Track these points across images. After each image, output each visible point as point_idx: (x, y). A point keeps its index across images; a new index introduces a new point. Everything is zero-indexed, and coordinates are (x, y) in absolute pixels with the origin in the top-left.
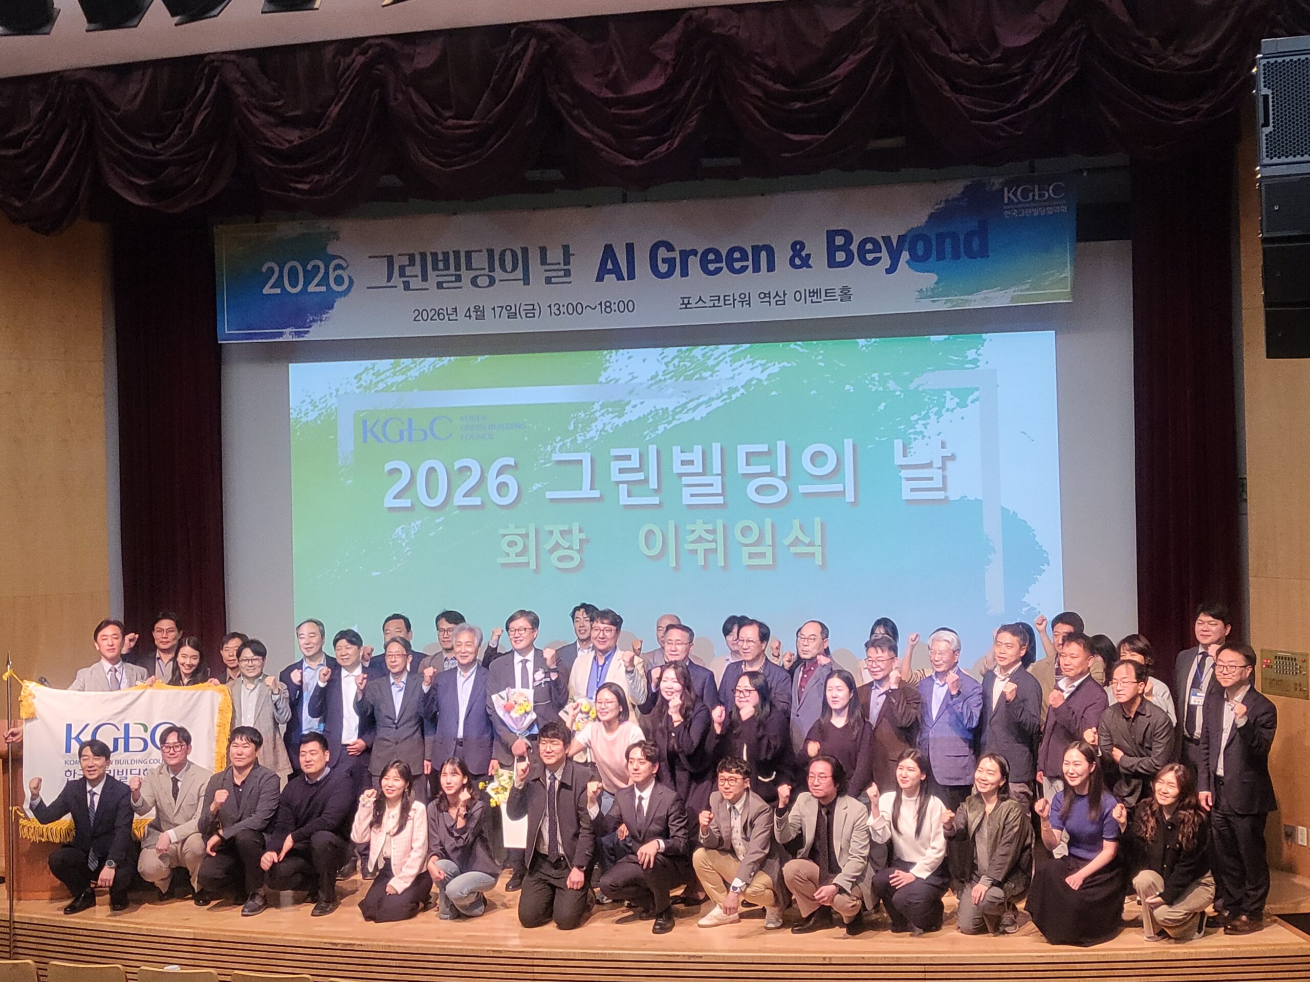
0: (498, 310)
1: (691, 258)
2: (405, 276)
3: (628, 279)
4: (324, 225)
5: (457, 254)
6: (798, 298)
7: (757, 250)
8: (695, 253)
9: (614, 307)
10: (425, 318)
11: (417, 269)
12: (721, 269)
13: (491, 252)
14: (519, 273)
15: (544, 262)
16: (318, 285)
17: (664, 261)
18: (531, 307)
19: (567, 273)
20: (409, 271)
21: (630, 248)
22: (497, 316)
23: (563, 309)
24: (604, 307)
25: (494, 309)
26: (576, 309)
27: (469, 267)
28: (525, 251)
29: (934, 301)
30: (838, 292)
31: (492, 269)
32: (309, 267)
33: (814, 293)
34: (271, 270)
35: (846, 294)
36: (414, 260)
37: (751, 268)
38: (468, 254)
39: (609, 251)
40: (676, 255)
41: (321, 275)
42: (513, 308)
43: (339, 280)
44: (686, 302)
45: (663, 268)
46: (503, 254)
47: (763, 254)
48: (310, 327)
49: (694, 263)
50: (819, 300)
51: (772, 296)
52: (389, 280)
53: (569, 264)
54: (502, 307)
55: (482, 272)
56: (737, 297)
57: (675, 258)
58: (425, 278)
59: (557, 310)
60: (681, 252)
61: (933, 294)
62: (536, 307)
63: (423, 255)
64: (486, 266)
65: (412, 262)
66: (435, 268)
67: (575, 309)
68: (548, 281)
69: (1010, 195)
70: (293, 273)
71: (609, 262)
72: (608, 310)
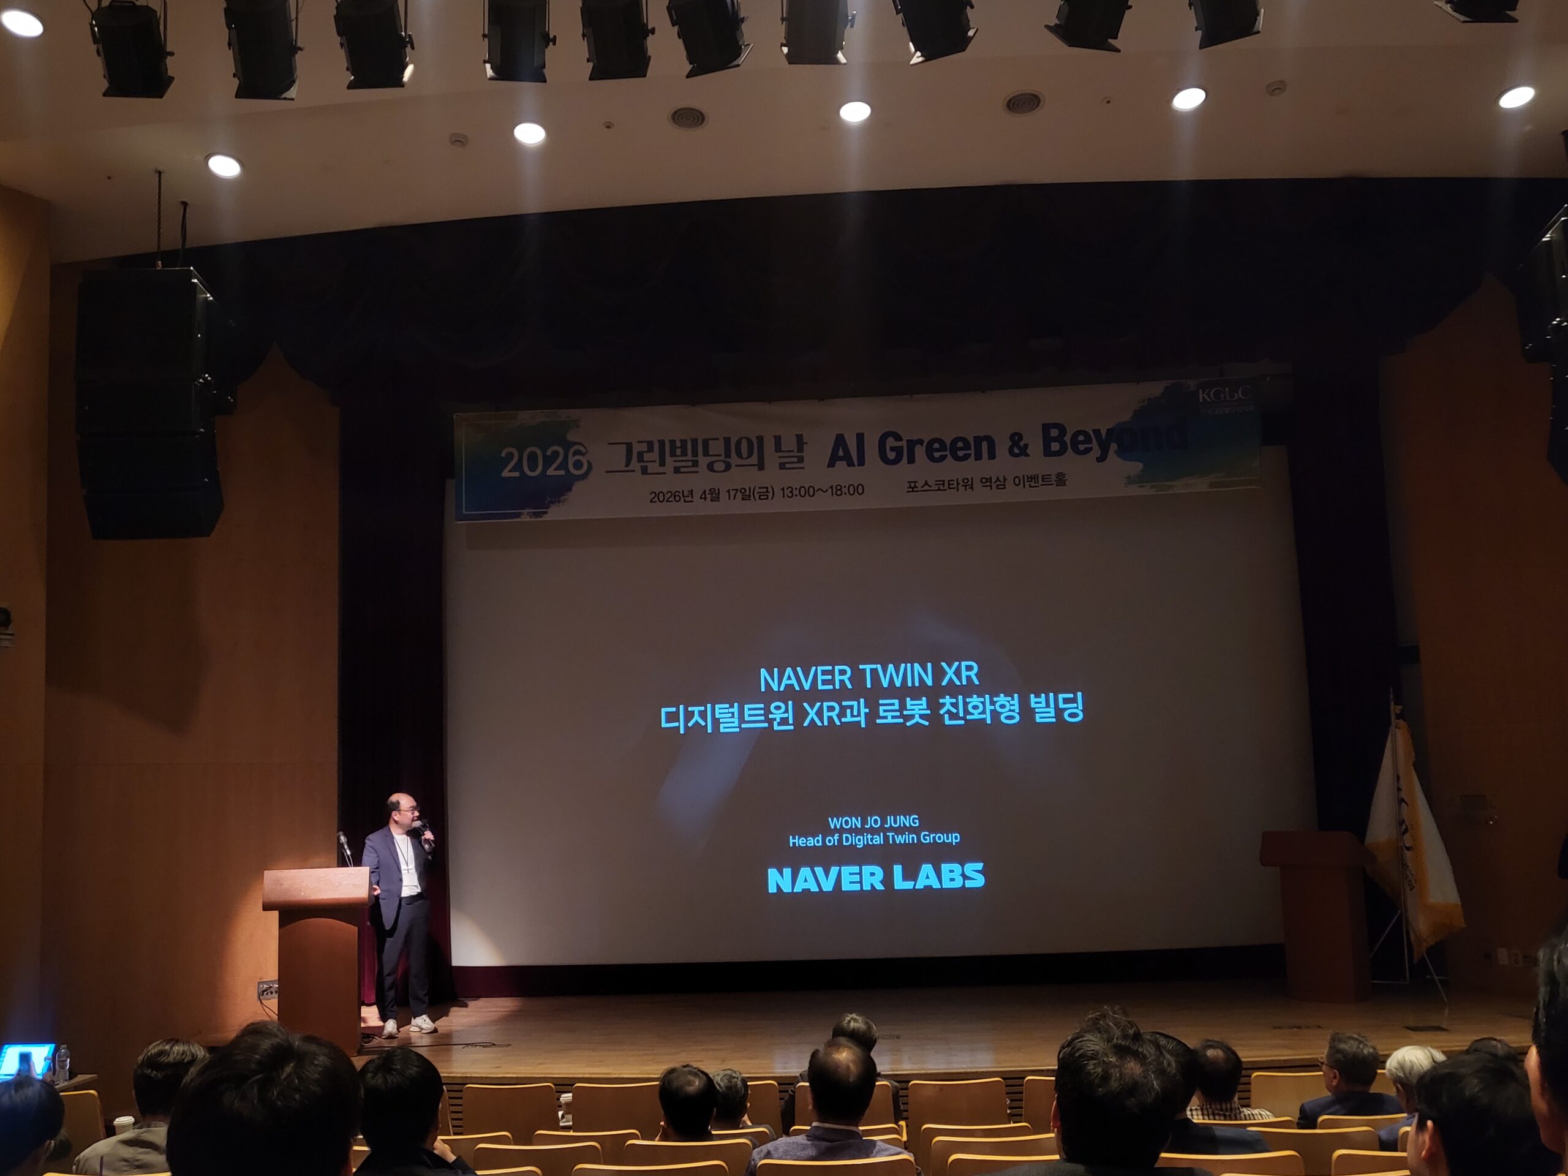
0: (732, 493)
1: (918, 446)
2: (643, 461)
3: (859, 465)
4: (564, 414)
5: (695, 442)
6: (1017, 483)
7: (978, 440)
8: (920, 442)
9: (845, 490)
10: (661, 499)
11: (655, 455)
12: (946, 456)
13: (727, 441)
14: (754, 459)
15: (778, 448)
16: (556, 469)
17: (892, 449)
18: (765, 490)
19: (801, 460)
20: (647, 457)
21: (860, 438)
22: (732, 497)
23: (796, 492)
24: (834, 491)
25: (729, 491)
26: (809, 492)
27: (706, 453)
28: (760, 439)
29: (1140, 487)
30: (1054, 478)
31: (728, 455)
32: (549, 453)
33: (1032, 478)
34: (510, 456)
35: (1061, 480)
36: (652, 447)
37: (973, 455)
38: (706, 443)
39: (840, 440)
40: (904, 444)
41: (559, 460)
42: (748, 490)
43: (578, 465)
44: (913, 485)
45: (892, 455)
46: (739, 443)
47: (985, 445)
48: (548, 508)
49: (920, 451)
50: (1037, 485)
51: (993, 481)
52: (627, 466)
53: (802, 451)
54: (737, 490)
55: (720, 458)
56: (960, 481)
57: (902, 447)
58: (662, 463)
59: (790, 492)
60: (907, 441)
61: (1139, 480)
62: (770, 490)
63: (662, 443)
64: (722, 453)
65: (650, 449)
66: (673, 454)
67: (807, 492)
68: (782, 466)
69: (1205, 396)
70: (533, 458)
71: (841, 449)
72: (839, 493)
